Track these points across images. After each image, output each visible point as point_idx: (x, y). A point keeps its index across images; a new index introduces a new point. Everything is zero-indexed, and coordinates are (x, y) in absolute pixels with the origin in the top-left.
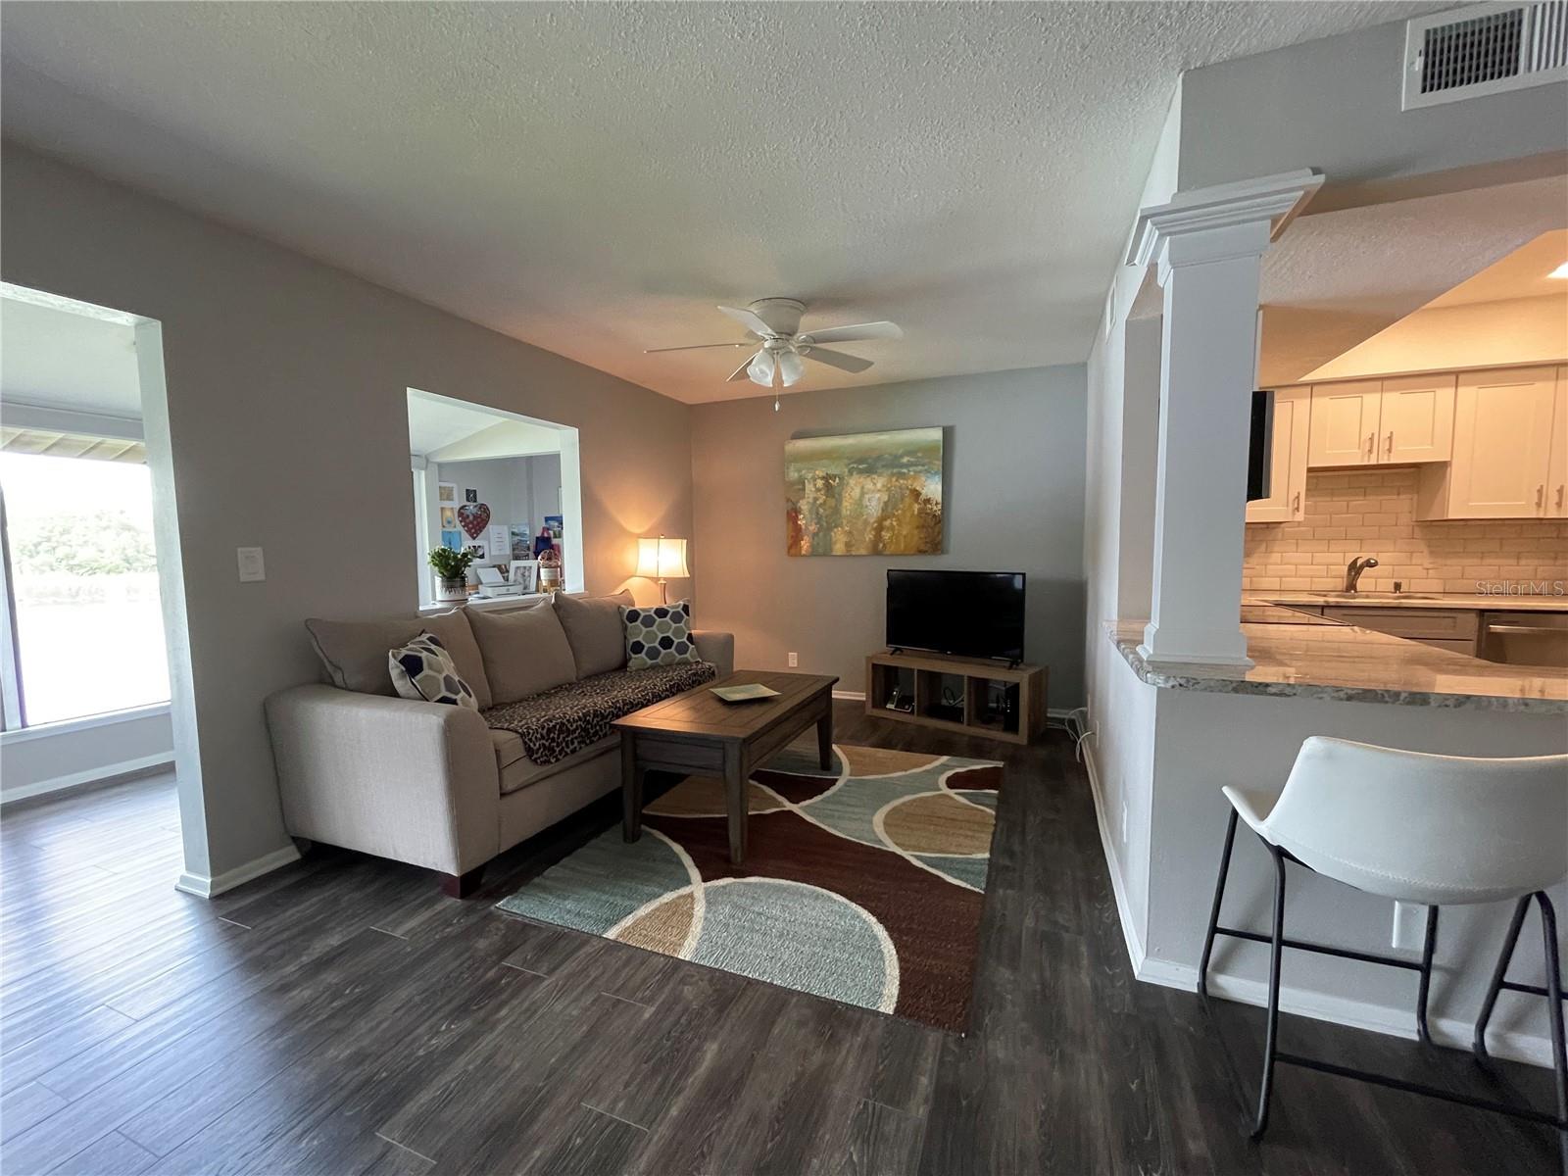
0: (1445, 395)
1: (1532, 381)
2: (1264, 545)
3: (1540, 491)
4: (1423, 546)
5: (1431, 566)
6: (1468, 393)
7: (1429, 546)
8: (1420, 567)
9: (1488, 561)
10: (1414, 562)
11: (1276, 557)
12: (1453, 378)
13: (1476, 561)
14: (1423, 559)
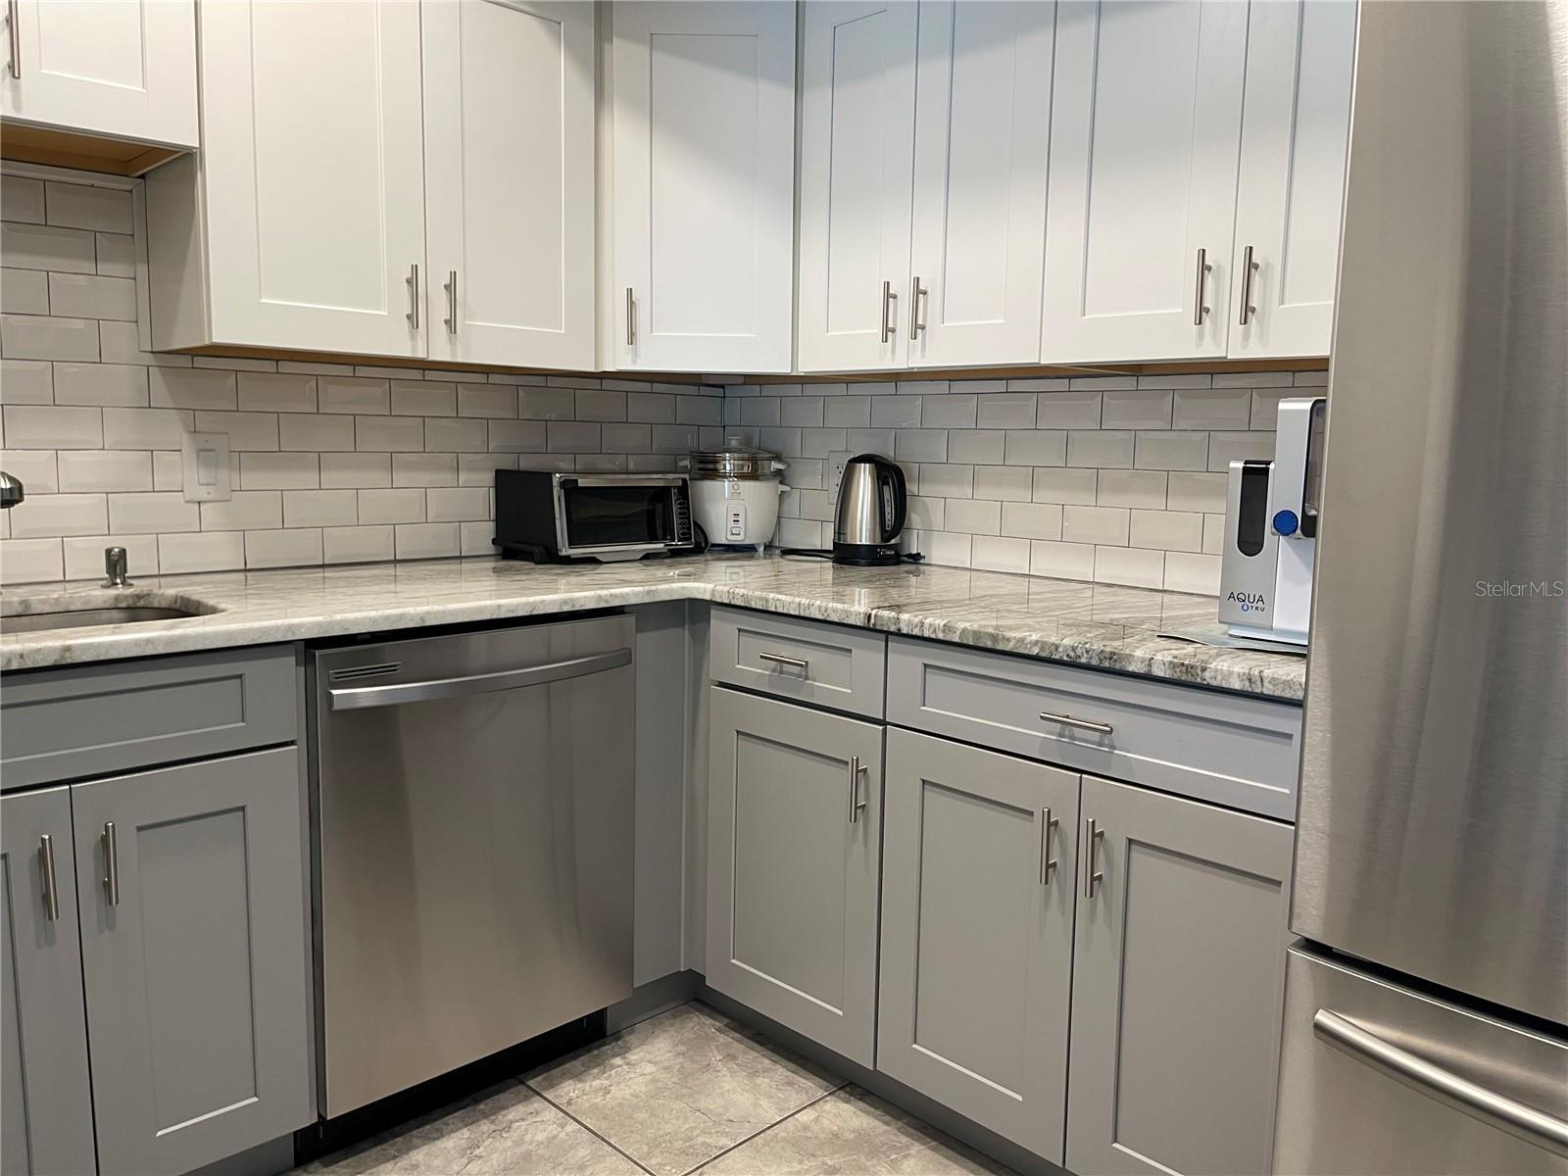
3: (412, 282)
4: (177, 432)
5: (202, 493)
7: (194, 430)
9: (330, 478)
10: (162, 478)
13: (309, 478)
14: (184, 472)
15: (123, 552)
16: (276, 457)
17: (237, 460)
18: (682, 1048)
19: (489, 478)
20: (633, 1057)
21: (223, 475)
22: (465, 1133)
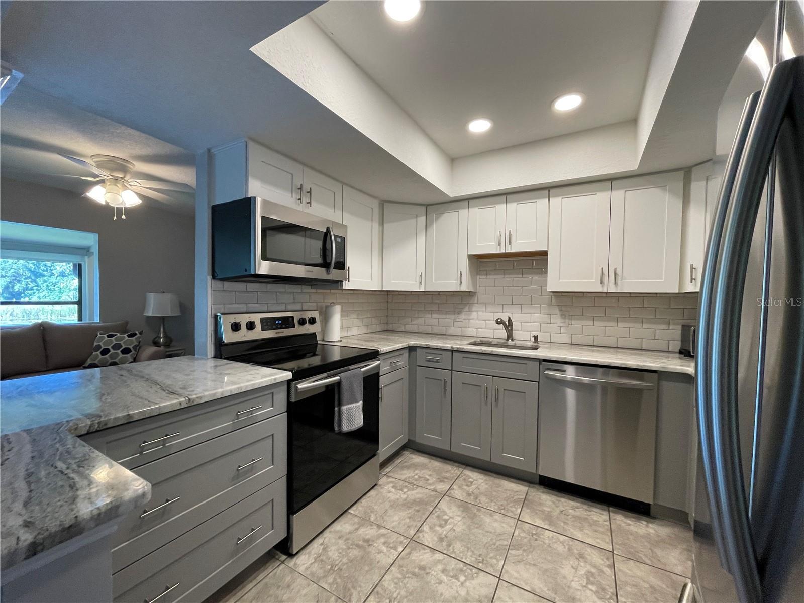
0: (542, 203)
1: (594, 192)
2: (468, 307)
3: (602, 272)
4: (557, 311)
5: (561, 325)
6: (556, 201)
7: (561, 310)
8: (556, 325)
9: (596, 323)
10: (553, 321)
11: (474, 315)
12: (547, 192)
13: (591, 323)
14: (557, 320)
15: (537, 336)
16: (581, 317)
17: (571, 317)
18: (673, 536)
19: (680, 327)
20: (650, 525)
21: (567, 320)
22: (579, 504)
